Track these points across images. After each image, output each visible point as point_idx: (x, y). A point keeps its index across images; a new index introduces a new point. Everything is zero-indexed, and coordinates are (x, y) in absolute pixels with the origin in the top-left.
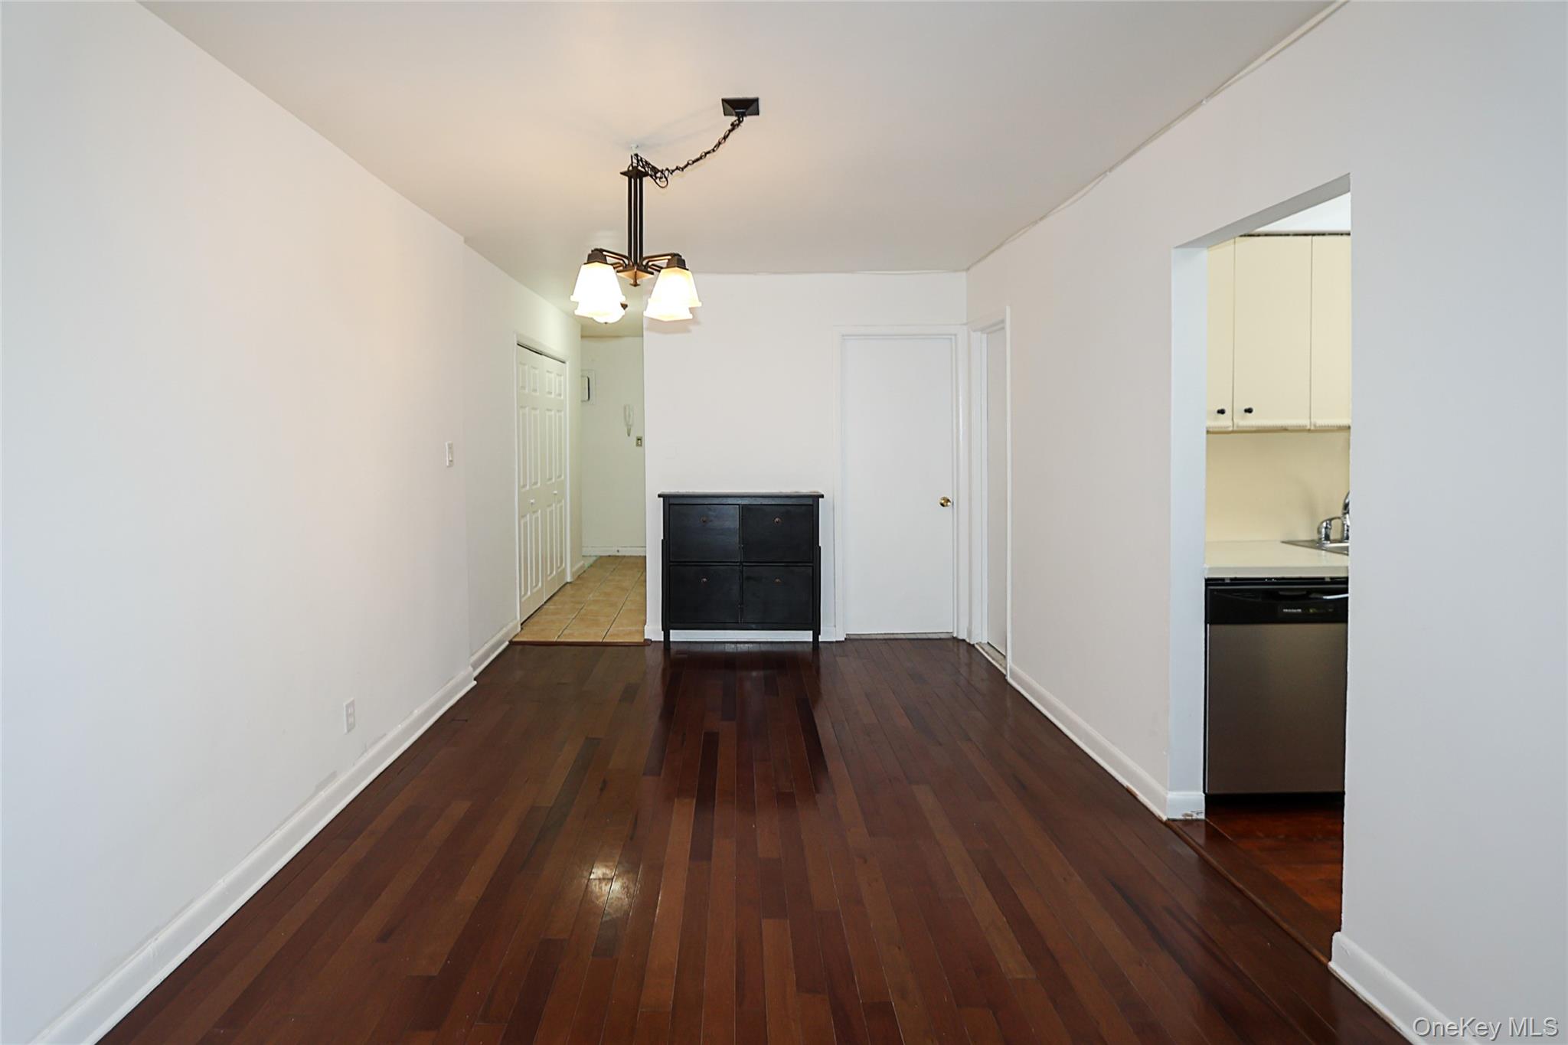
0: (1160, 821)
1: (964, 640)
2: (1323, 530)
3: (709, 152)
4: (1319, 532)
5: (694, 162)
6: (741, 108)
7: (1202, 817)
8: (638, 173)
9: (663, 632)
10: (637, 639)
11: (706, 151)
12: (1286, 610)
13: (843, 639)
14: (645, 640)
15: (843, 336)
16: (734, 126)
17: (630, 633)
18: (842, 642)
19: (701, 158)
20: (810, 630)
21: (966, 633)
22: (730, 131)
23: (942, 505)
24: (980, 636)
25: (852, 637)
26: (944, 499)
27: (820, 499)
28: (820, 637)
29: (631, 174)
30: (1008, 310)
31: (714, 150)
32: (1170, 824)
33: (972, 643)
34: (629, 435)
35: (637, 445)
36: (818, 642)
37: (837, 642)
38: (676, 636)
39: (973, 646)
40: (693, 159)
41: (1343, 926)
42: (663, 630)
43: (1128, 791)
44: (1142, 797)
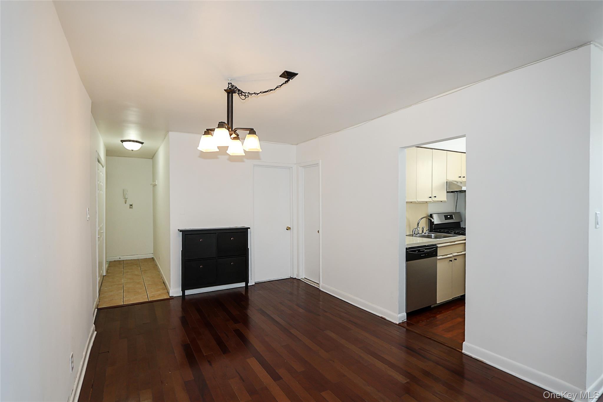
0: (396, 324)
1: (295, 278)
2: (414, 232)
3: (272, 90)
4: (413, 232)
5: (264, 92)
6: (289, 75)
7: (406, 320)
8: (231, 91)
9: (182, 292)
10: (166, 297)
11: (271, 89)
12: (422, 255)
13: (254, 284)
14: (170, 297)
15: (254, 165)
16: (286, 82)
17: (160, 295)
18: (254, 285)
19: (267, 91)
20: (244, 282)
21: (296, 275)
22: (284, 84)
23: (287, 229)
24: (302, 276)
25: (256, 282)
26: (287, 227)
27: (249, 229)
28: (248, 284)
29: (228, 91)
30: (320, 161)
31: (274, 90)
32: (399, 325)
33: (299, 279)
34: (126, 203)
35: (130, 208)
36: (248, 286)
37: (252, 285)
38: (188, 292)
39: (300, 280)
40: (264, 91)
41: (465, 340)
42: (182, 291)
43: (382, 318)
44: (387, 318)
